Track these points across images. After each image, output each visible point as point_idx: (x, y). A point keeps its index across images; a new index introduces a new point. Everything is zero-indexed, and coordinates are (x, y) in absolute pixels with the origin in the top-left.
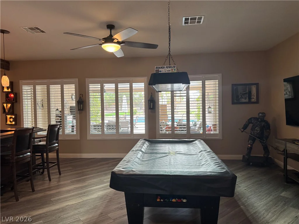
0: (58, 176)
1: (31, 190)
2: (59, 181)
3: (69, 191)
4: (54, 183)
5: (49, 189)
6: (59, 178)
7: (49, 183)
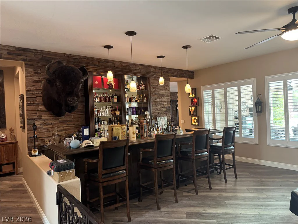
0: (235, 179)
1: (209, 188)
2: (235, 185)
3: (244, 199)
4: (230, 185)
5: (225, 190)
6: (236, 181)
7: (226, 185)
